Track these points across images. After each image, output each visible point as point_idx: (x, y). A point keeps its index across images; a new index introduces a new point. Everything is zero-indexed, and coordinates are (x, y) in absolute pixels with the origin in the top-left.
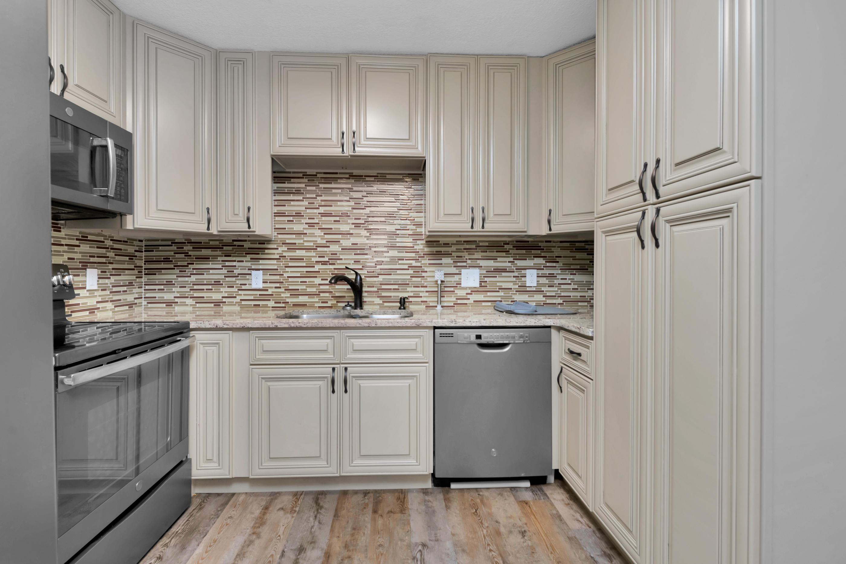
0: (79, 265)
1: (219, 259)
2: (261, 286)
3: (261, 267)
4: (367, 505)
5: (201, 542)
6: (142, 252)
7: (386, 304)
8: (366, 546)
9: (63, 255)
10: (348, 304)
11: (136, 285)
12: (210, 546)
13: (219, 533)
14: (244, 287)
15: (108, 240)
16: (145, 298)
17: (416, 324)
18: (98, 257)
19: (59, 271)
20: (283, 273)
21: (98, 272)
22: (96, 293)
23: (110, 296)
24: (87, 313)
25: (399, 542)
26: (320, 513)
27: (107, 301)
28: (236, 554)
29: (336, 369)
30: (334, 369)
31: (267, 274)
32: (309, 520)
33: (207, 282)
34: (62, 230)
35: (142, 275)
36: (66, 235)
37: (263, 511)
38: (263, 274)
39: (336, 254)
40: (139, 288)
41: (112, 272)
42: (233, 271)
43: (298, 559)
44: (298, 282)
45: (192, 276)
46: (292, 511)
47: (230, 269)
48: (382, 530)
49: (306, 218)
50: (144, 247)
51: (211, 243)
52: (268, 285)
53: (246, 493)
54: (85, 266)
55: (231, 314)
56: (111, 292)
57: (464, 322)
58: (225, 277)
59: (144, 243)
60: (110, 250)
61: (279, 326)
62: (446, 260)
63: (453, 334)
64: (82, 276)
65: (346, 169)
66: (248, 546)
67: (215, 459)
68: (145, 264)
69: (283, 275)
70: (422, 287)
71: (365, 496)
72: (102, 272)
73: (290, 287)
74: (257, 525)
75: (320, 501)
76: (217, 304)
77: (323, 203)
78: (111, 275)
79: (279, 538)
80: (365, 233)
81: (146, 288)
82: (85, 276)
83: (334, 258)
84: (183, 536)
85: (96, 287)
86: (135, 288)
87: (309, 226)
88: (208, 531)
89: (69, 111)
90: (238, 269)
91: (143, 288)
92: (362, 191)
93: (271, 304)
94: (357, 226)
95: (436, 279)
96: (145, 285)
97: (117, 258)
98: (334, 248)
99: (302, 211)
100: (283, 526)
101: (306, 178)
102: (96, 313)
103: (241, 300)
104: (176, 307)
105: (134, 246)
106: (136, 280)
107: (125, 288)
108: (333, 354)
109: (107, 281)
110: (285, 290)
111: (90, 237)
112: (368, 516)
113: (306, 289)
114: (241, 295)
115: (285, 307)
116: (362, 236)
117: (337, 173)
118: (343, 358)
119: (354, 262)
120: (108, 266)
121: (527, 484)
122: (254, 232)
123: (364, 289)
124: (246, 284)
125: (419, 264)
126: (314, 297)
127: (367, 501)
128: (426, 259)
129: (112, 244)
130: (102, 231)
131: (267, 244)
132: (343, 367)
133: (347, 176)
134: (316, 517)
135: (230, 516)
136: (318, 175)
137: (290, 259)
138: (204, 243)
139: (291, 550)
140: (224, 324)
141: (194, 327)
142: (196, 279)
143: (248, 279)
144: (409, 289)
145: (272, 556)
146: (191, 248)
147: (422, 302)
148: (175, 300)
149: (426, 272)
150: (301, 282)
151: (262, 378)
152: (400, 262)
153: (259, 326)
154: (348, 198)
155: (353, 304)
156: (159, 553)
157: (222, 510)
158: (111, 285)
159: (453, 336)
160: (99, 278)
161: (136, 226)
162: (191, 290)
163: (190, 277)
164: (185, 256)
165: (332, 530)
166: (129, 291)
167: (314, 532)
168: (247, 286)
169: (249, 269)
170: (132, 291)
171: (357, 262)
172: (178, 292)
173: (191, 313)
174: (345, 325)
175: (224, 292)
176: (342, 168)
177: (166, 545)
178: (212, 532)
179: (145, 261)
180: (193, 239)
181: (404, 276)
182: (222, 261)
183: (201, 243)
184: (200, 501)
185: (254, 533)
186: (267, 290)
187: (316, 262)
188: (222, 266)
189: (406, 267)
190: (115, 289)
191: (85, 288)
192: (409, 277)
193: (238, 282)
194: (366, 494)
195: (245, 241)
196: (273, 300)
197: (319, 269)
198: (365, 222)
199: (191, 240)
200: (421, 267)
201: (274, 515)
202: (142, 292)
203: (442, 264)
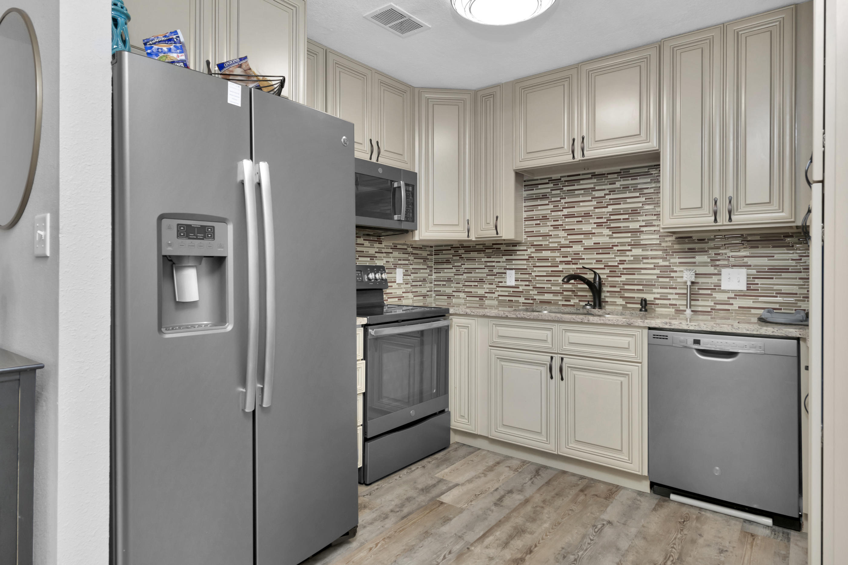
0: (392, 266)
1: (483, 260)
2: (513, 283)
3: (514, 267)
4: (578, 485)
5: (449, 467)
6: (432, 255)
7: (629, 305)
8: (559, 506)
9: (383, 260)
10: (588, 303)
11: (428, 281)
12: (453, 471)
13: (461, 466)
14: (500, 284)
15: (409, 247)
16: (434, 291)
17: (627, 323)
18: (403, 260)
19: (380, 270)
20: (531, 272)
21: (403, 271)
22: (402, 286)
23: (411, 288)
24: (397, 299)
25: (589, 514)
26: (536, 478)
27: (409, 292)
28: (467, 480)
29: (554, 358)
30: (552, 358)
31: (518, 274)
32: (525, 479)
33: (474, 279)
34: (383, 242)
35: (432, 273)
36: (385, 246)
37: (495, 464)
38: (515, 273)
39: (579, 254)
40: (430, 283)
41: (412, 271)
42: (493, 271)
43: (505, 495)
44: (544, 280)
45: (464, 274)
46: (516, 470)
47: (491, 268)
48: (579, 503)
49: (551, 221)
50: (434, 251)
51: (477, 247)
52: (519, 283)
53: (488, 451)
54: (396, 266)
55: (491, 307)
56: (411, 286)
57: (680, 325)
58: (487, 275)
59: (433, 249)
60: (410, 255)
61: (509, 316)
62: (700, 258)
63: (667, 336)
64: (394, 273)
65: (588, 169)
66: (477, 478)
67: (466, 417)
68: (434, 265)
69: (531, 274)
70: (670, 288)
71: (580, 479)
72: (406, 271)
73: (538, 286)
74: (487, 470)
75: (540, 471)
76: (481, 298)
77: (566, 205)
78: (411, 273)
79: (498, 481)
80: (607, 232)
81: (435, 284)
82: (396, 273)
83: (577, 258)
84: (440, 461)
85: (401, 282)
86: (428, 283)
87: (554, 228)
88: (455, 463)
89: (380, 170)
90: (496, 269)
91: (433, 284)
92: (604, 190)
93: (522, 300)
94: (599, 225)
95: (685, 279)
96: (434, 281)
97: (416, 260)
98: (577, 248)
99: (548, 214)
100: (505, 476)
101: (551, 183)
102: (402, 300)
103: (499, 295)
104: (454, 299)
105: (427, 251)
106: (428, 277)
107: (420, 283)
108: (551, 344)
109: (409, 277)
110: (534, 288)
111: (399, 247)
112: (574, 492)
113: (551, 288)
114: (498, 291)
115: (533, 304)
116: (604, 235)
117: (579, 175)
118: (560, 349)
119: (596, 261)
120: (409, 267)
121: (769, 521)
122: (501, 237)
123: (605, 289)
124: (502, 282)
125: (667, 263)
126: (558, 296)
127: (579, 483)
128: (675, 258)
129: (412, 251)
130: (406, 241)
131: (519, 246)
132: (560, 357)
133: (590, 176)
134: (531, 479)
135: (472, 460)
136: (563, 179)
137: (538, 259)
138: (472, 247)
139: (504, 490)
140: (471, 312)
141: (452, 313)
142: (467, 277)
143: (504, 278)
144: (655, 290)
145: (489, 488)
146: (463, 251)
147: (670, 305)
148: (452, 294)
149: (676, 271)
150: (547, 281)
151: (497, 358)
152: (645, 261)
153: (495, 315)
154: (590, 198)
155: (592, 303)
156: (425, 465)
157: (468, 455)
158: (411, 281)
159: (667, 339)
160: (404, 275)
161: (421, 238)
162: (463, 286)
163: (463, 275)
164: (460, 258)
165: (539, 489)
166: (424, 285)
167: (525, 486)
168: (503, 283)
169: (504, 269)
170: (425, 285)
171: (599, 261)
172: (455, 287)
173: (463, 305)
174: (561, 319)
175: (486, 288)
176: (584, 169)
177: (429, 462)
178: (457, 464)
179: (434, 263)
180: (465, 244)
181: (651, 275)
182: (485, 262)
183: (470, 247)
184: (457, 446)
185: (483, 473)
186: (519, 288)
187: (560, 262)
188: (485, 266)
189: (652, 266)
190: (414, 284)
191: (395, 282)
192: (655, 277)
193: (496, 280)
194: (582, 479)
195: (502, 244)
196: (523, 297)
197: (563, 268)
198: (607, 220)
199: (463, 245)
200: (670, 266)
201: (501, 468)
202: (432, 287)
203: (695, 263)
